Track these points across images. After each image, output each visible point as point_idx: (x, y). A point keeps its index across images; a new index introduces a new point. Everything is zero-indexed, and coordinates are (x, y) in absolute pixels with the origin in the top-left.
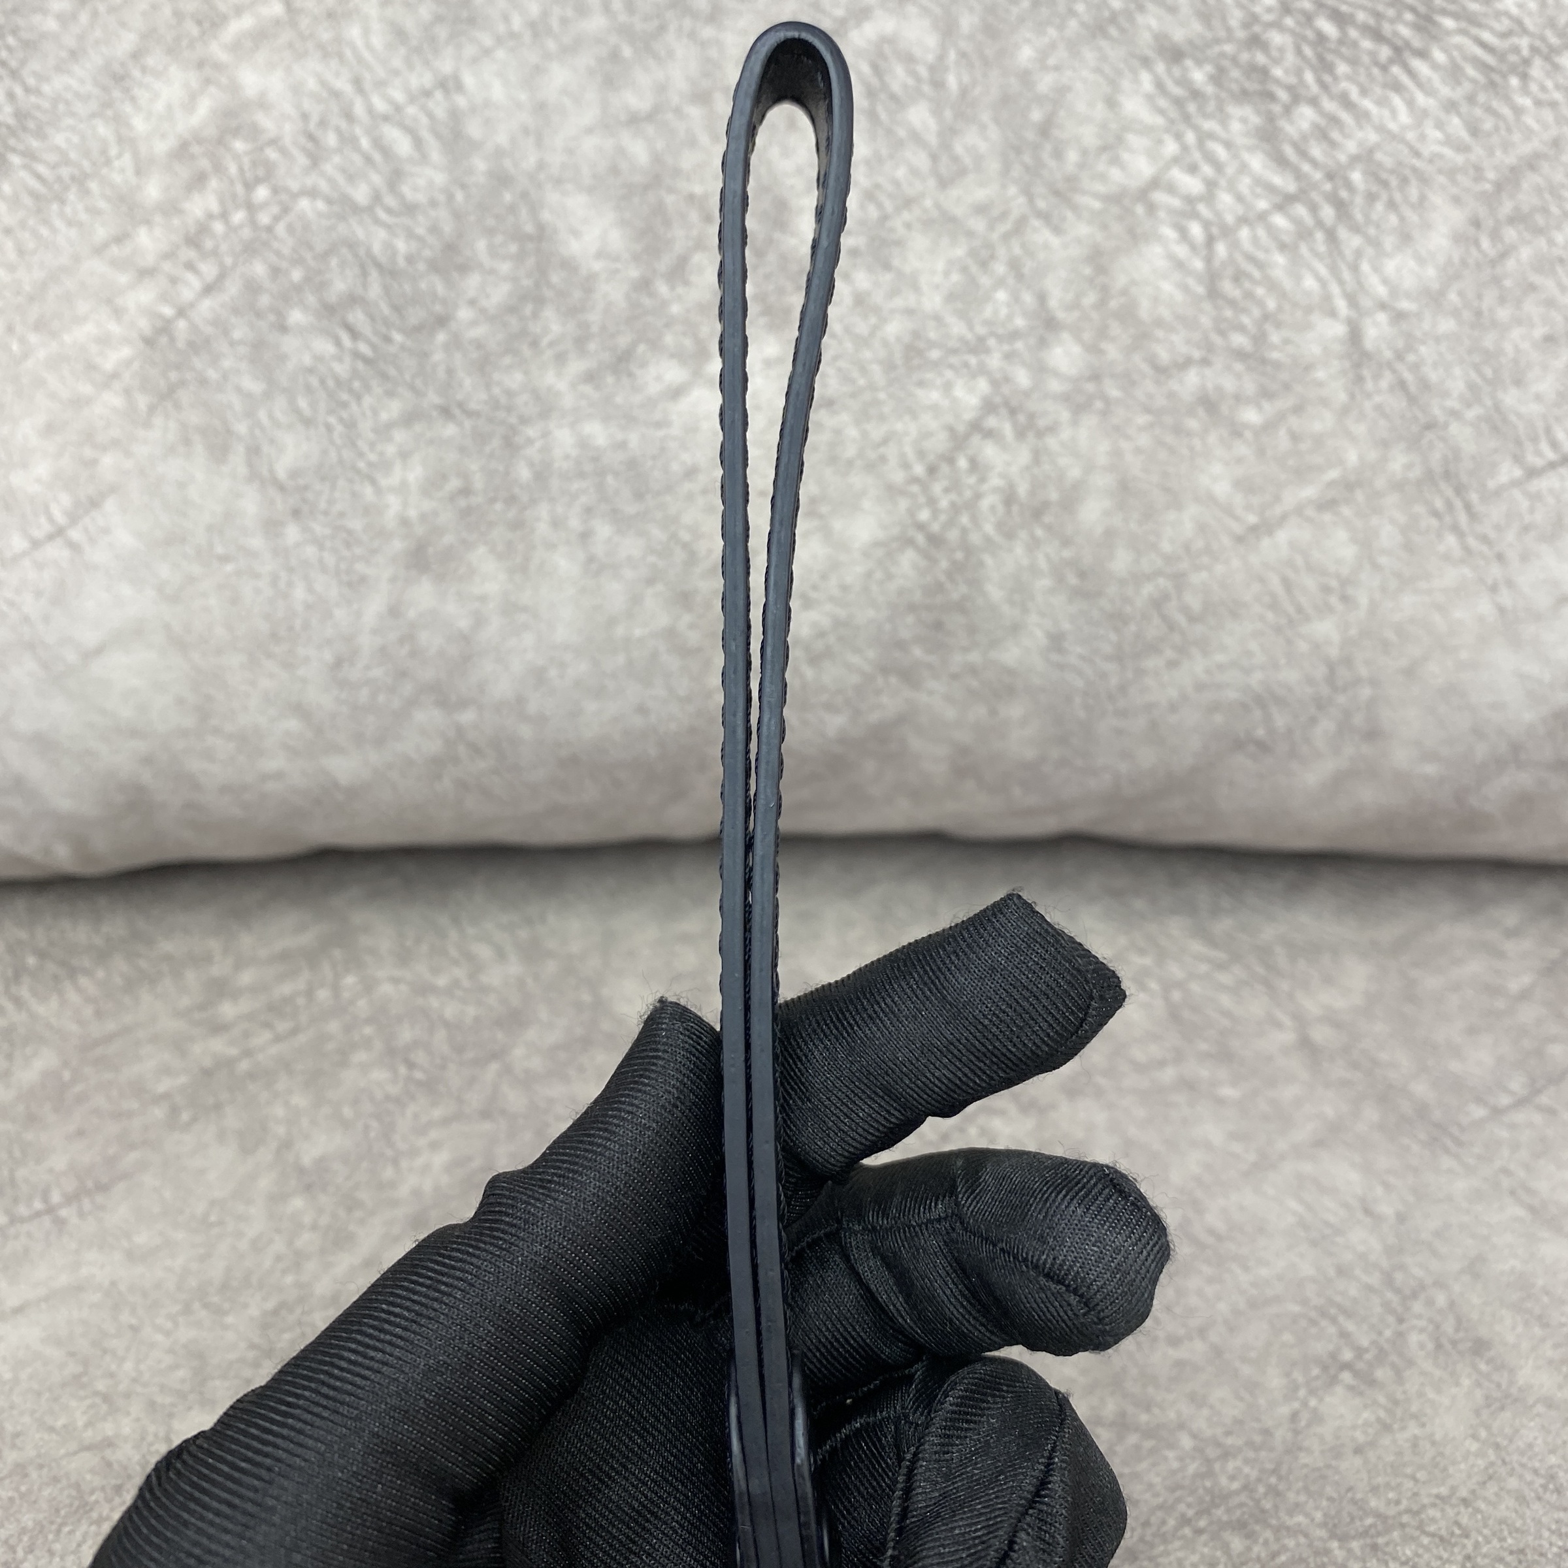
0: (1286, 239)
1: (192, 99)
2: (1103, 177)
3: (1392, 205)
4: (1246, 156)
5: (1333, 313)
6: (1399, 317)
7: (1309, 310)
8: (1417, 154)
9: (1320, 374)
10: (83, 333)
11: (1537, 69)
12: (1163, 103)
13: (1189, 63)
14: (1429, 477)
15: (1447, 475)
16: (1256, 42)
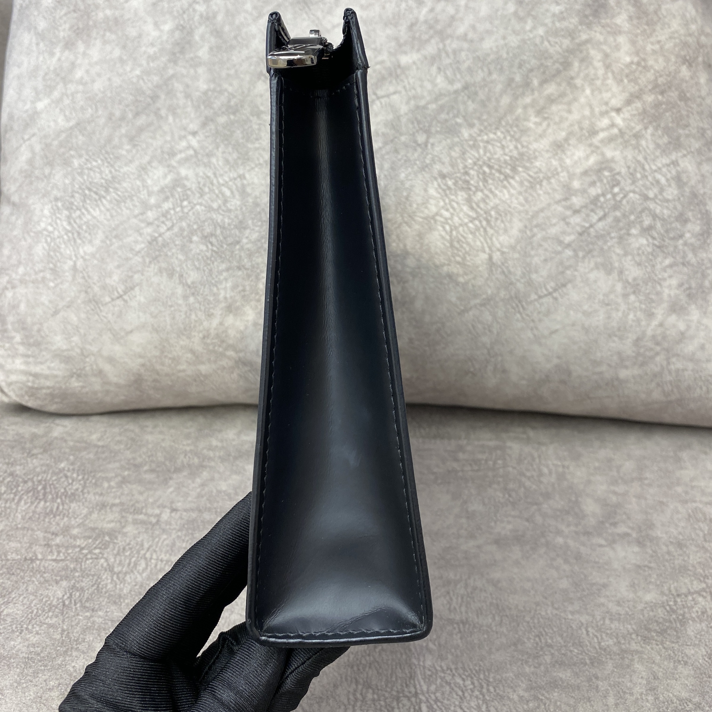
0: (473, 231)
1: (165, 176)
2: (422, 212)
3: (502, 221)
4: (462, 206)
5: (484, 252)
6: (503, 253)
7: (478, 251)
8: (510, 207)
9: (480, 269)
10: (130, 239)
11: (545, 183)
12: (440, 191)
13: (447, 179)
14: (511, 297)
15: (516, 297)
16: (466, 173)
